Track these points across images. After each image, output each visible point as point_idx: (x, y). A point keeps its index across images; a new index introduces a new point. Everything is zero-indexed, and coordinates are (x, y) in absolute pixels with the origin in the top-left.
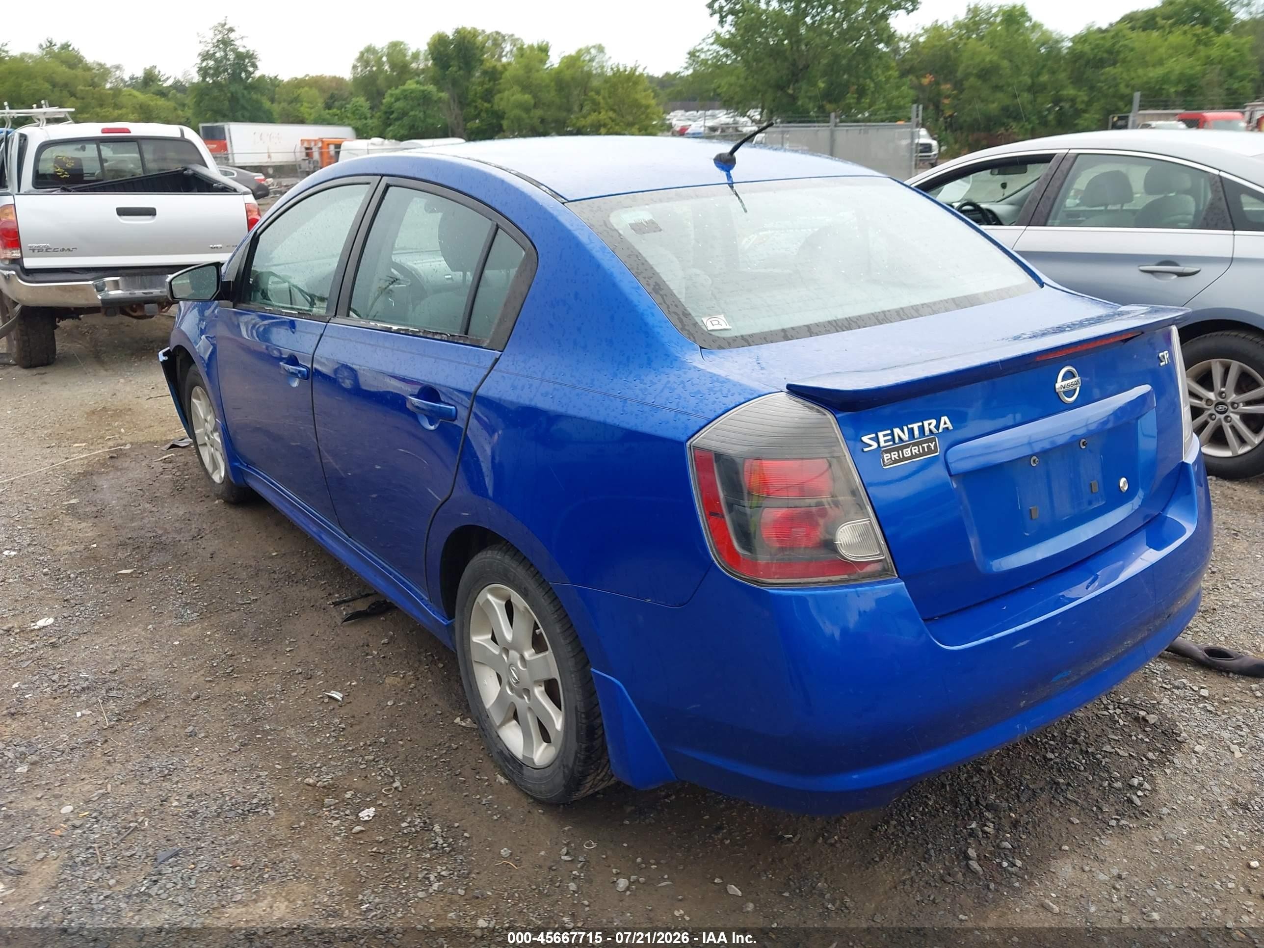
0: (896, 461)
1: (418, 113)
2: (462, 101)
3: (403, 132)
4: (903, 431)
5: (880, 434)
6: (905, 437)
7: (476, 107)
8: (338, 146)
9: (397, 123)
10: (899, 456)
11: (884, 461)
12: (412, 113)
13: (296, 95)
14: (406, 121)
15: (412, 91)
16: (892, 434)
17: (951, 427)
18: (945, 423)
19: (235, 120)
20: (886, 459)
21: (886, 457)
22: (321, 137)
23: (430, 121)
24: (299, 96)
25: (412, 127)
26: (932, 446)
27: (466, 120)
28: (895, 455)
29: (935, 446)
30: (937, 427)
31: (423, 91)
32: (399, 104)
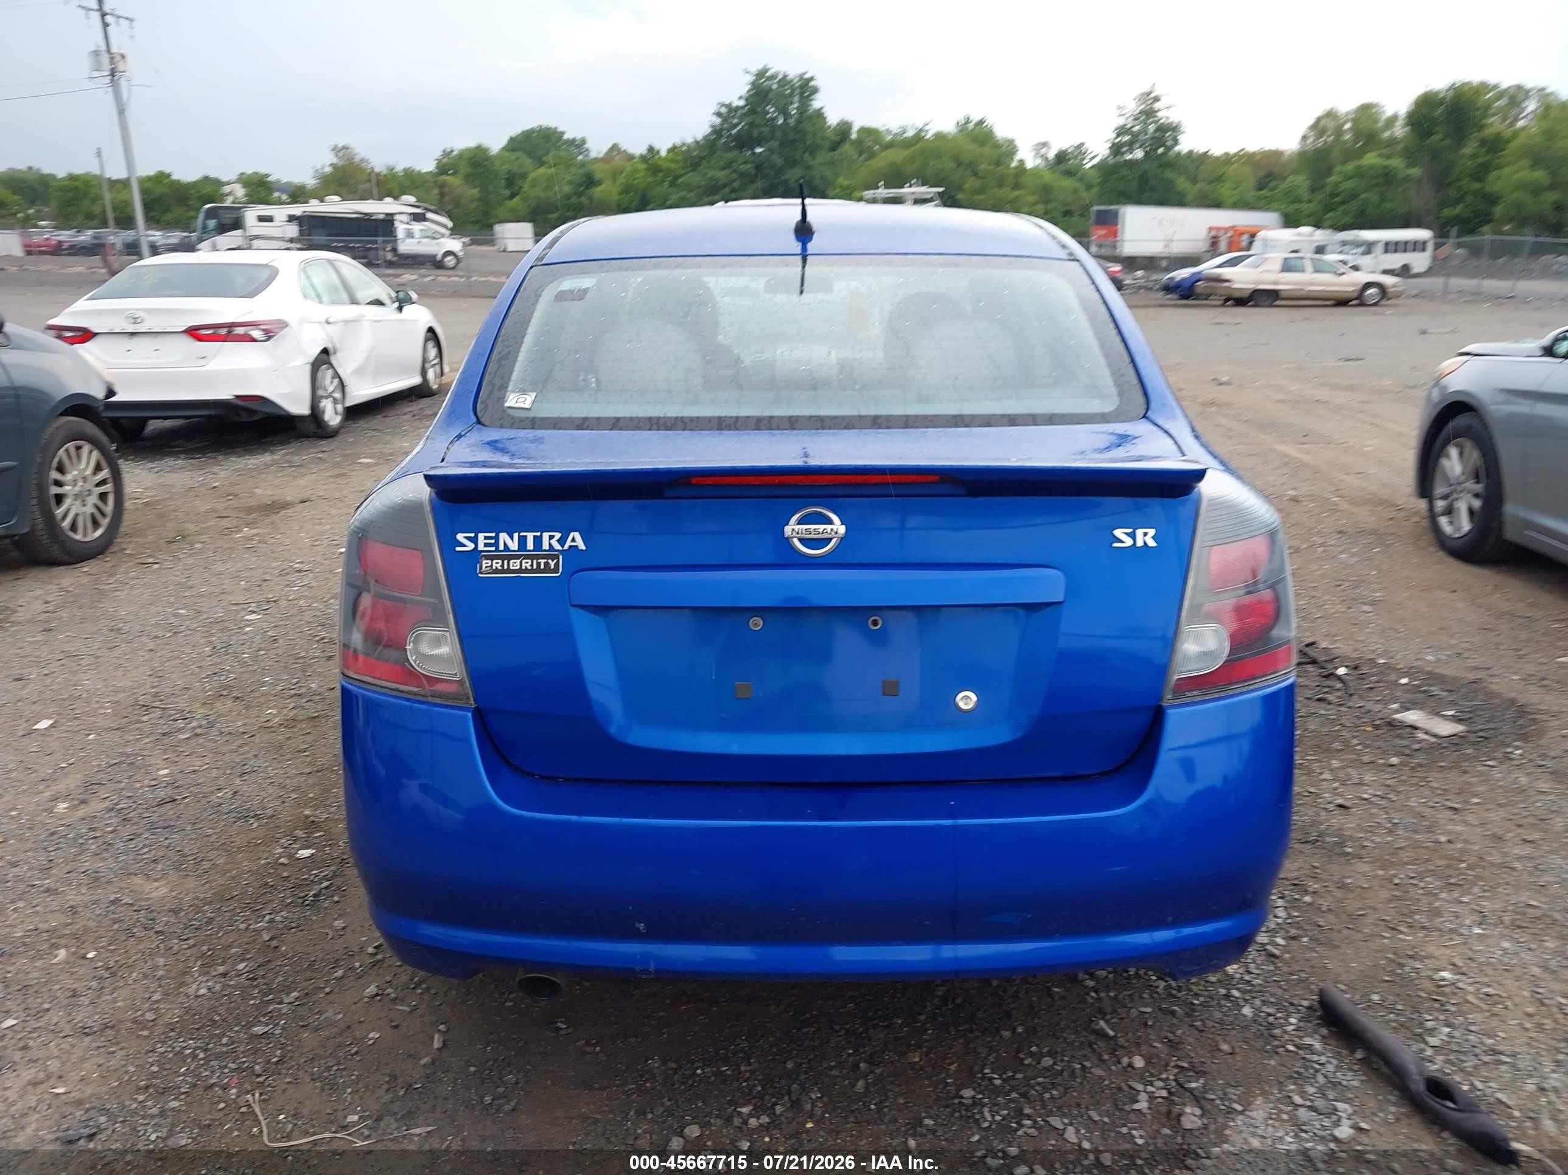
0: (496, 571)
1: (1373, 196)
2: (1441, 179)
3: (1346, 220)
4: (512, 538)
5: (481, 536)
6: (514, 545)
7: (1459, 188)
8: (1253, 236)
9: (1342, 208)
10: (502, 566)
11: (481, 568)
12: (1363, 196)
13: (1221, 173)
14: (1354, 205)
15: (1371, 168)
16: (497, 538)
17: (582, 547)
18: (573, 540)
19: (1140, 202)
20: (484, 566)
21: (485, 563)
22: (1235, 223)
23: (1389, 205)
24: (1223, 174)
25: (1361, 213)
26: (552, 564)
27: (1442, 205)
28: (497, 564)
29: (557, 564)
30: (562, 541)
31: (1386, 167)
32: (1349, 185)
